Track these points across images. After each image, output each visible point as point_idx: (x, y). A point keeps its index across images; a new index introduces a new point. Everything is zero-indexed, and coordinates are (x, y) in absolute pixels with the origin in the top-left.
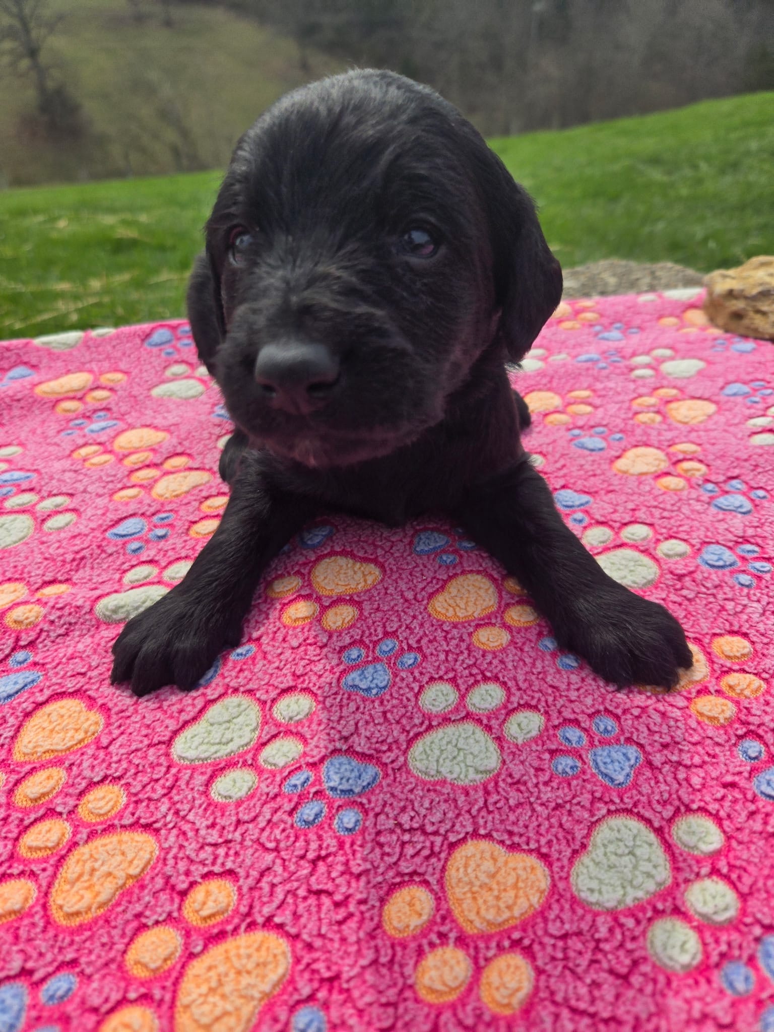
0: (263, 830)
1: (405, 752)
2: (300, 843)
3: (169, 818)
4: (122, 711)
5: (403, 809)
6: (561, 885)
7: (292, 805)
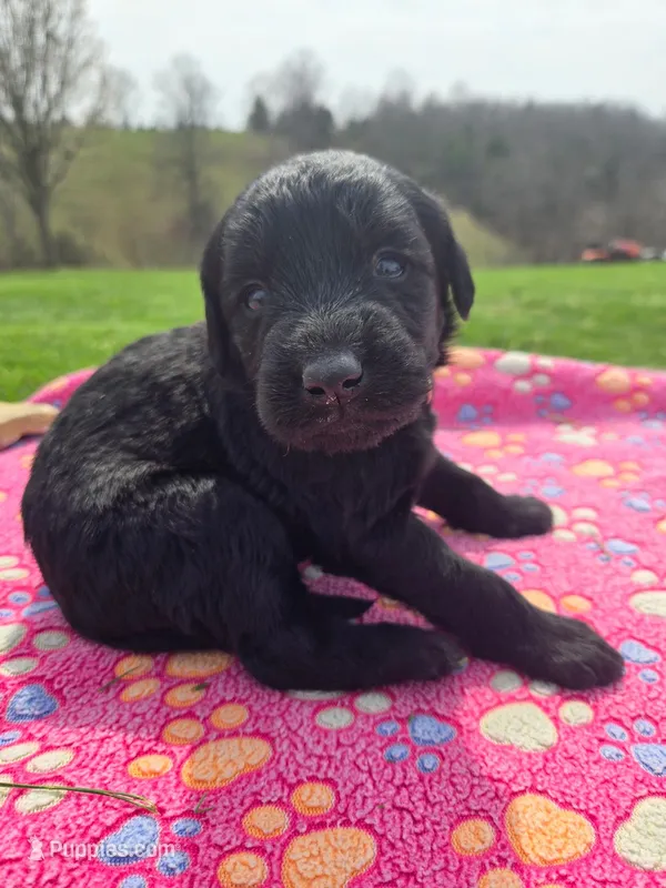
0: (358, 756)
1: (478, 720)
2: (388, 771)
3: (282, 731)
5: (475, 761)
6: (606, 843)
7: (383, 743)
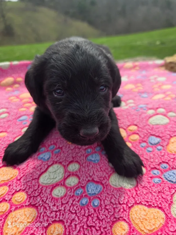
0: (71, 207)
1: (108, 180)
2: (83, 211)
3: (40, 203)
4: (23, 169)
5: (111, 198)
6: (169, 215)
7: (79, 199)
